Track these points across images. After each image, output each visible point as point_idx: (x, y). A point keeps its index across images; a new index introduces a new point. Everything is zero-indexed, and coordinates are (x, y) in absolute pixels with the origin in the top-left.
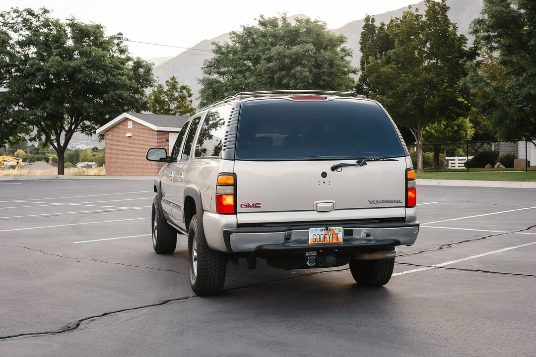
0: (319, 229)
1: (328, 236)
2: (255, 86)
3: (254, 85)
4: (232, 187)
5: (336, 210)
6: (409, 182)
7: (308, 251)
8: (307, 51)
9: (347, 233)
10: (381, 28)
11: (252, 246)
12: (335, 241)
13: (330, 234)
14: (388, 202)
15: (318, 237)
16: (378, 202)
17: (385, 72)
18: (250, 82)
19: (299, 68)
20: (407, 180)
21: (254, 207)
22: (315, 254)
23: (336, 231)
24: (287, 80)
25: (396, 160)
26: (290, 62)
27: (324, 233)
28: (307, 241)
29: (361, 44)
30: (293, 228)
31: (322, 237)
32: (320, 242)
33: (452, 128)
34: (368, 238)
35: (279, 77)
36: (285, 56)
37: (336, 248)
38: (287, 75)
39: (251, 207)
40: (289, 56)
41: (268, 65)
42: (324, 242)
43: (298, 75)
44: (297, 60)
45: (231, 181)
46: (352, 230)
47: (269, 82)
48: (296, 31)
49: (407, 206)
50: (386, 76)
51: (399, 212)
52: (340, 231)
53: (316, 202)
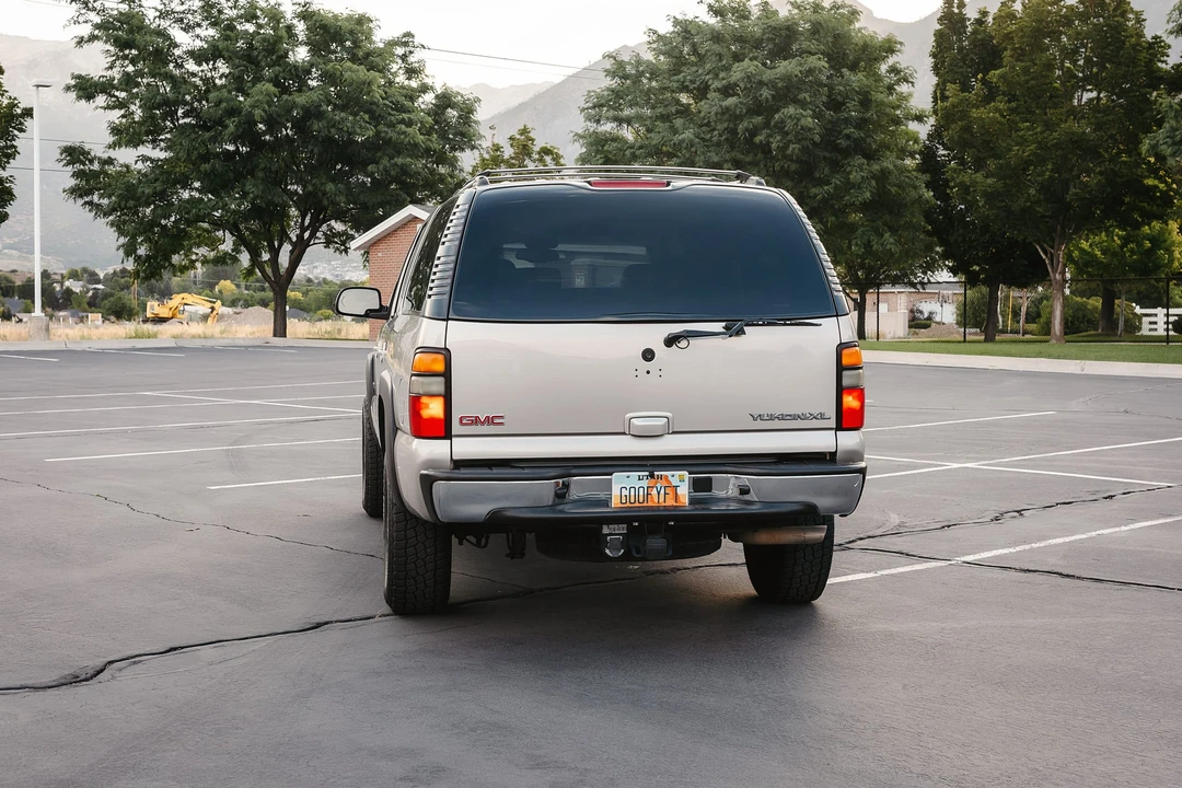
0: (635, 474)
1: (654, 492)
2: (693, 149)
3: (692, 146)
4: (442, 379)
5: (674, 433)
6: (845, 373)
7: (608, 524)
8: (810, 71)
9: (700, 485)
10: (979, 22)
11: (479, 510)
12: (670, 502)
13: (659, 486)
14: (795, 417)
15: (632, 493)
16: (772, 418)
17: (981, 119)
18: (683, 140)
19: (791, 110)
20: (840, 368)
21: (489, 423)
22: (622, 529)
23: (675, 481)
24: (764, 135)
25: (816, 325)
26: (773, 96)
27: (645, 483)
28: (606, 503)
29: (934, 55)
30: (574, 471)
31: (641, 493)
32: (637, 504)
33: (1140, 245)
34: (747, 497)
35: (747, 129)
36: (761, 83)
38: (767, 125)
39: (483, 423)
40: (771, 84)
41: (724, 104)
42: (645, 504)
43: (789, 126)
44: (787, 92)
45: (440, 367)
46: (710, 479)
47: (727, 139)
48: (788, 28)
49: (840, 427)
50: (983, 127)
51: (821, 441)
52: (682, 480)
53: (629, 415)
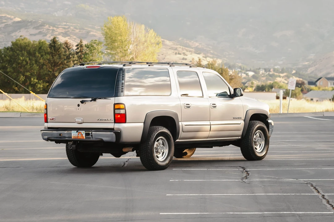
0: (75, 131)
1: (79, 135)
4: (46, 110)
5: (83, 123)
6: (115, 110)
7: (69, 142)
12: (82, 138)
14: (105, 120)
15: (75, 136)
16: (101, 120)
21: (53, 120)
22: (72, 143)
23: (82, 133)
25: (109, 99)
27: (77, 133)
28: (71, 137)
37: (79, 141)
42: (78, 138)
46: (88, 133)
49: (115, 122)
52: (84, 133)
53: (75, 118)
